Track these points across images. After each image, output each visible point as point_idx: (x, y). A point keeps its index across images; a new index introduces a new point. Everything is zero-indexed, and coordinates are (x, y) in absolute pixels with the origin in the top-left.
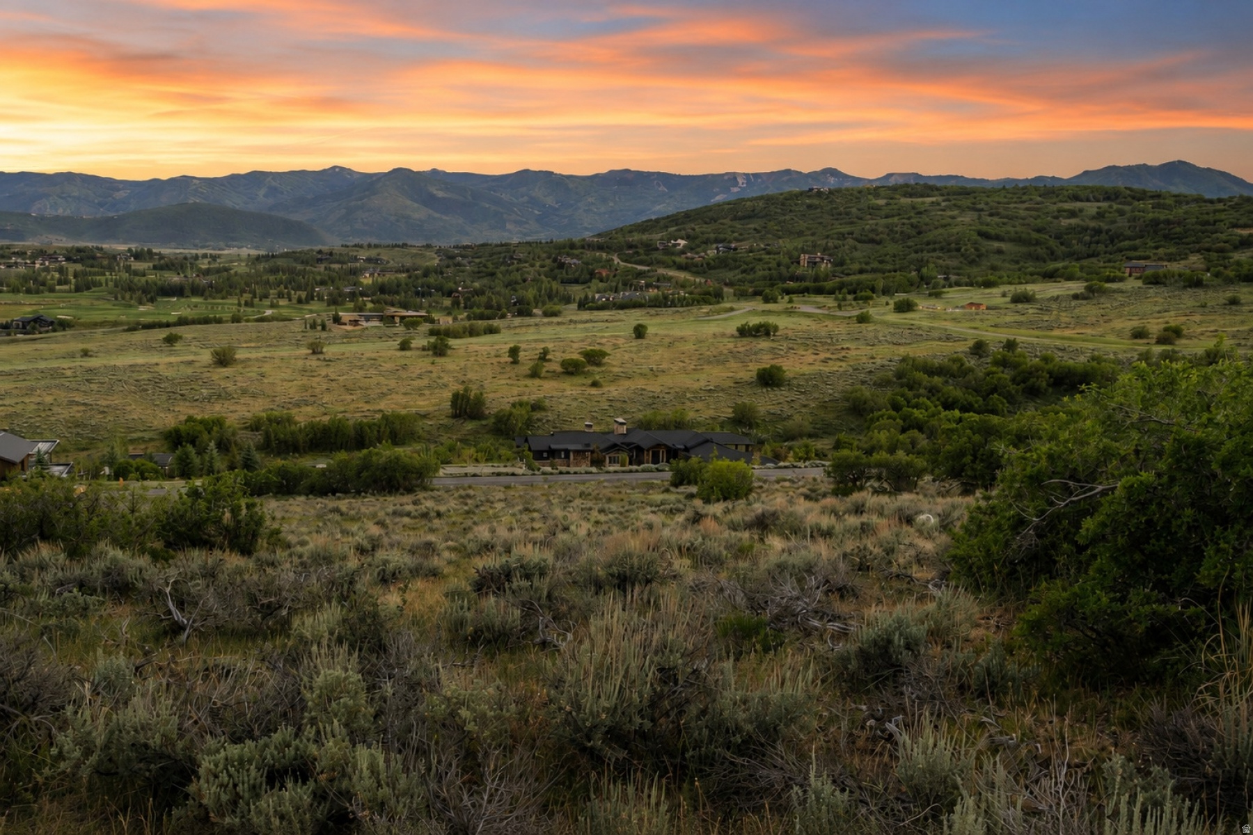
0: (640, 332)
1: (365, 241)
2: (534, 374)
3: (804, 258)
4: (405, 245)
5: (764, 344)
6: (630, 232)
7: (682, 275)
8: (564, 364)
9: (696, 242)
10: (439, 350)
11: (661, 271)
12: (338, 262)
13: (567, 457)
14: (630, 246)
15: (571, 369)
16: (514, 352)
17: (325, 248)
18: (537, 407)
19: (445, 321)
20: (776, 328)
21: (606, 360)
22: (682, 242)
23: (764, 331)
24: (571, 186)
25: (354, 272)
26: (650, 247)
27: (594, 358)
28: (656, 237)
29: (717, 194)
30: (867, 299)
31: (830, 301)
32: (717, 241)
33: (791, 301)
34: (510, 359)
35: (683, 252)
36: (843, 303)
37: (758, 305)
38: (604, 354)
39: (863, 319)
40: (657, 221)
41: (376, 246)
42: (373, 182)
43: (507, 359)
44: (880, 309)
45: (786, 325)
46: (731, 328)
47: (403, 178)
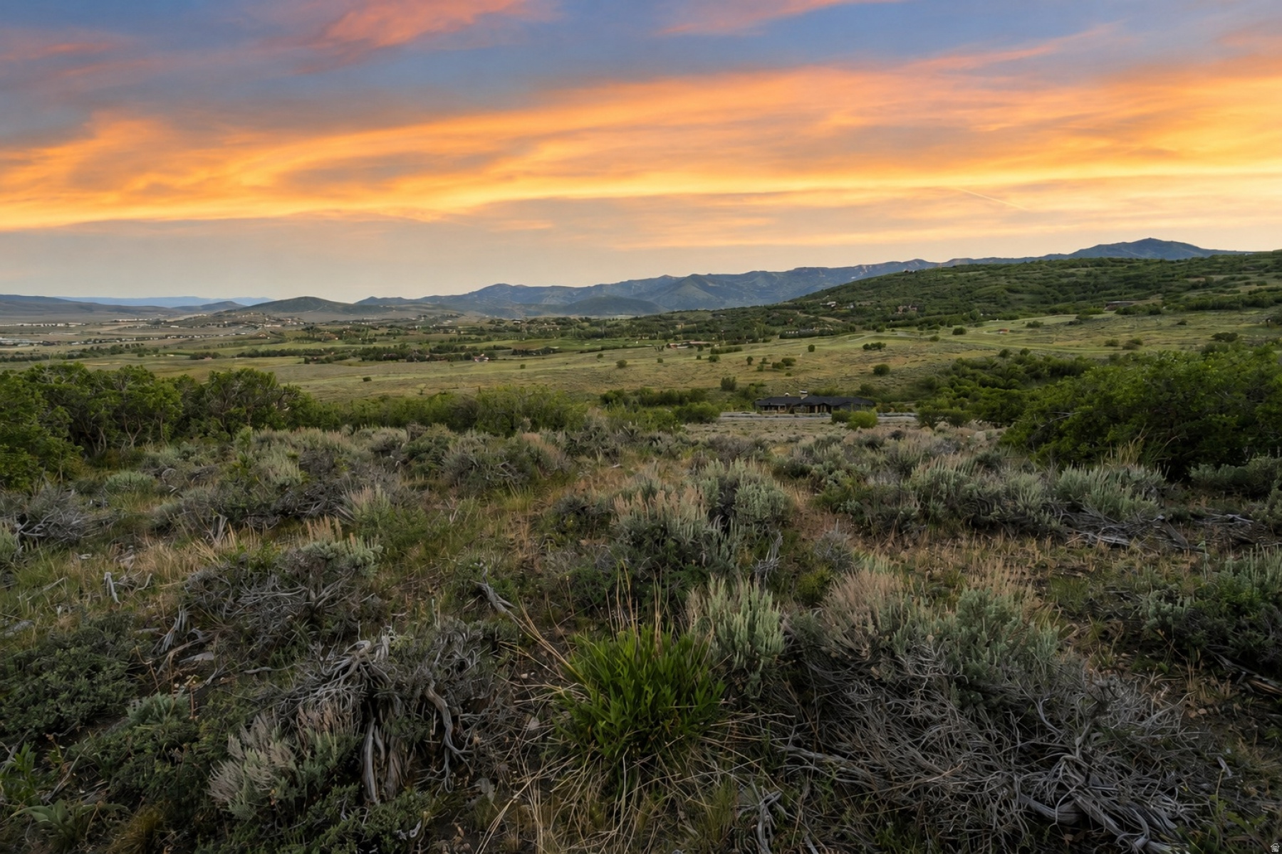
0: (811, 349)
1: (677, 309)
2: (760, 370)
3: (901, 308)
4: (695, 311)
5: (878, 354)
6: (806, 299)
7: (834, 320)
8: (774, 365)
9: (841, 302)
10: (715, 360)
11: (822, 318)
12: (666, 320)
13: (777, 409)
14: (804, 307)
15: (776, 367)
18: (760, 386)
19: (716, 346)
20: (884, 345)
21: (794, 363)
22: (833, 303)
23: (878, 347)
25: (674, 324)
26: (816, 306)
27: (788, 363)
28: (820, 301)
30: (936, 328)
31: (915, 331)
33: (892, 331)
34: (748, 363)
36: (923, 331)
37: (874, 334)
38: (793, 360)
39: (935, 339)
40: (819, 293)
41: (682, 312)
42: (681, 282)
43: (746, 363)
44: (944, 333)
45: (890, 343)
46: (861, 345)
47: (695, 278)
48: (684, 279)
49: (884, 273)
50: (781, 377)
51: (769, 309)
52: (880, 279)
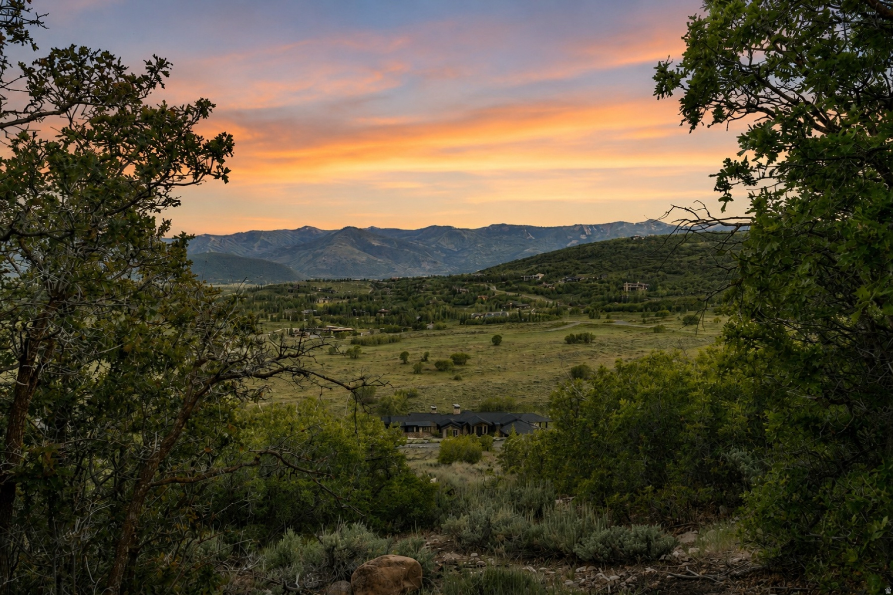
0: (497, 341)
1: (323, 276)
2: (418, 371)
3: (627, 286)
4: (349, 280)
5: (581, 348)
6: (504, 269)
7: (538, 299)
8: (438, 364)
9: (551, 275)
10: (353, 355)
11: (525, 296)
12: (304, 292)
13: (418, 430)
14: (503, 279)
15: (441, 367)
16: (404, 356)
17: (295, 282)
18: (412, 395)
19: (363, 334)
20: (593, 337)
21: (468, 362)
22: (541, 276)
23: (586, 339)
24: (466, 236)
25: (313, 299)
26: (518, 279)
27: (460, 360)
28: (522, 272)
29: (571, 240)
30: (664, 316)
31: (637, 316)
32: (566, 274)
33: (608, 318)
34: (402, 361)
35: (540, 283)
36: (646, 319)
37: (586, 319)
38: (467, 357)
39: (657, 330)
40: (524, 260)
41: (328, 281)
42: (330, 237)
43: (400, 361)
44: (673, 323)
45: (600, 334)
46: (562, 337)
47: (350, 233)
48: (337, 232)
49: (608, 237)
50: (441, 381)
51: (452, 279)
52: (604, 245)
